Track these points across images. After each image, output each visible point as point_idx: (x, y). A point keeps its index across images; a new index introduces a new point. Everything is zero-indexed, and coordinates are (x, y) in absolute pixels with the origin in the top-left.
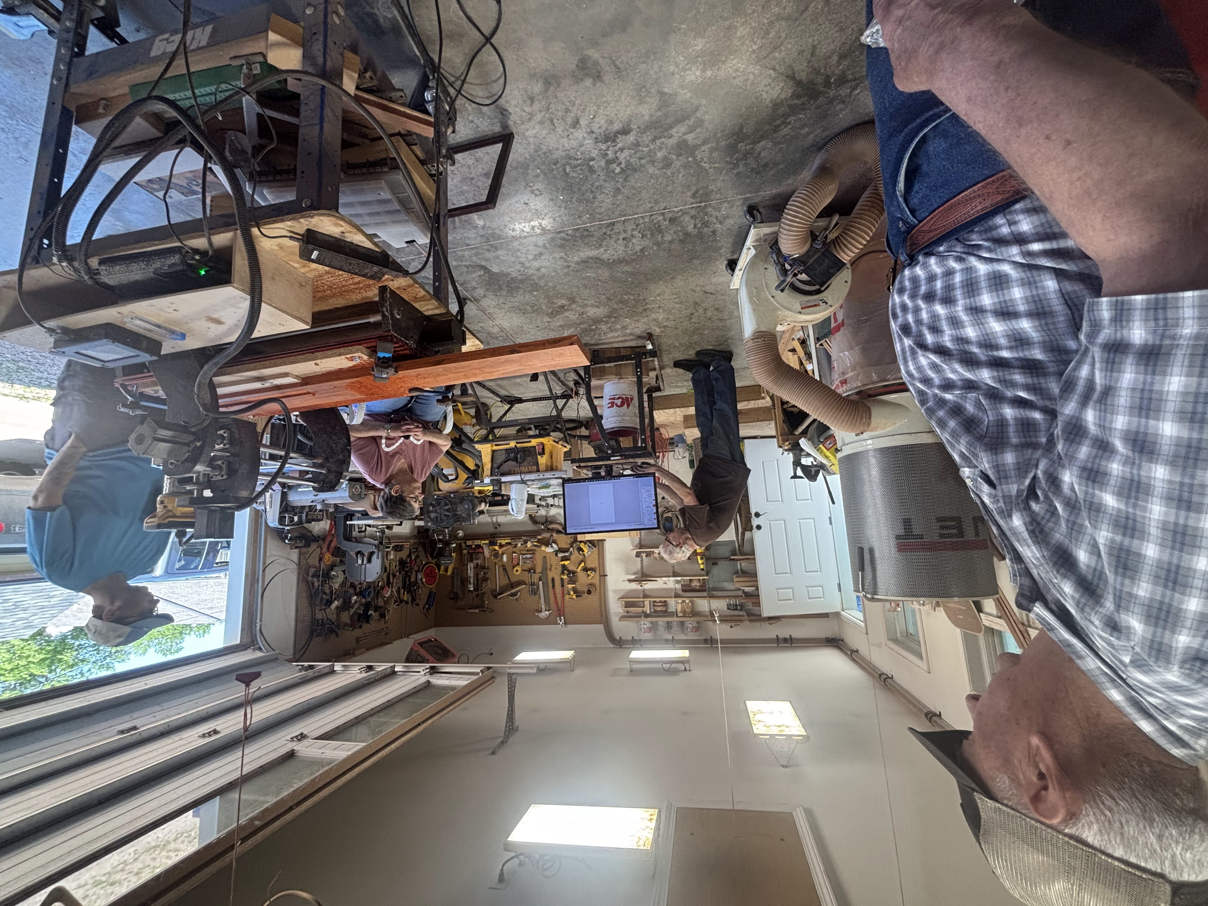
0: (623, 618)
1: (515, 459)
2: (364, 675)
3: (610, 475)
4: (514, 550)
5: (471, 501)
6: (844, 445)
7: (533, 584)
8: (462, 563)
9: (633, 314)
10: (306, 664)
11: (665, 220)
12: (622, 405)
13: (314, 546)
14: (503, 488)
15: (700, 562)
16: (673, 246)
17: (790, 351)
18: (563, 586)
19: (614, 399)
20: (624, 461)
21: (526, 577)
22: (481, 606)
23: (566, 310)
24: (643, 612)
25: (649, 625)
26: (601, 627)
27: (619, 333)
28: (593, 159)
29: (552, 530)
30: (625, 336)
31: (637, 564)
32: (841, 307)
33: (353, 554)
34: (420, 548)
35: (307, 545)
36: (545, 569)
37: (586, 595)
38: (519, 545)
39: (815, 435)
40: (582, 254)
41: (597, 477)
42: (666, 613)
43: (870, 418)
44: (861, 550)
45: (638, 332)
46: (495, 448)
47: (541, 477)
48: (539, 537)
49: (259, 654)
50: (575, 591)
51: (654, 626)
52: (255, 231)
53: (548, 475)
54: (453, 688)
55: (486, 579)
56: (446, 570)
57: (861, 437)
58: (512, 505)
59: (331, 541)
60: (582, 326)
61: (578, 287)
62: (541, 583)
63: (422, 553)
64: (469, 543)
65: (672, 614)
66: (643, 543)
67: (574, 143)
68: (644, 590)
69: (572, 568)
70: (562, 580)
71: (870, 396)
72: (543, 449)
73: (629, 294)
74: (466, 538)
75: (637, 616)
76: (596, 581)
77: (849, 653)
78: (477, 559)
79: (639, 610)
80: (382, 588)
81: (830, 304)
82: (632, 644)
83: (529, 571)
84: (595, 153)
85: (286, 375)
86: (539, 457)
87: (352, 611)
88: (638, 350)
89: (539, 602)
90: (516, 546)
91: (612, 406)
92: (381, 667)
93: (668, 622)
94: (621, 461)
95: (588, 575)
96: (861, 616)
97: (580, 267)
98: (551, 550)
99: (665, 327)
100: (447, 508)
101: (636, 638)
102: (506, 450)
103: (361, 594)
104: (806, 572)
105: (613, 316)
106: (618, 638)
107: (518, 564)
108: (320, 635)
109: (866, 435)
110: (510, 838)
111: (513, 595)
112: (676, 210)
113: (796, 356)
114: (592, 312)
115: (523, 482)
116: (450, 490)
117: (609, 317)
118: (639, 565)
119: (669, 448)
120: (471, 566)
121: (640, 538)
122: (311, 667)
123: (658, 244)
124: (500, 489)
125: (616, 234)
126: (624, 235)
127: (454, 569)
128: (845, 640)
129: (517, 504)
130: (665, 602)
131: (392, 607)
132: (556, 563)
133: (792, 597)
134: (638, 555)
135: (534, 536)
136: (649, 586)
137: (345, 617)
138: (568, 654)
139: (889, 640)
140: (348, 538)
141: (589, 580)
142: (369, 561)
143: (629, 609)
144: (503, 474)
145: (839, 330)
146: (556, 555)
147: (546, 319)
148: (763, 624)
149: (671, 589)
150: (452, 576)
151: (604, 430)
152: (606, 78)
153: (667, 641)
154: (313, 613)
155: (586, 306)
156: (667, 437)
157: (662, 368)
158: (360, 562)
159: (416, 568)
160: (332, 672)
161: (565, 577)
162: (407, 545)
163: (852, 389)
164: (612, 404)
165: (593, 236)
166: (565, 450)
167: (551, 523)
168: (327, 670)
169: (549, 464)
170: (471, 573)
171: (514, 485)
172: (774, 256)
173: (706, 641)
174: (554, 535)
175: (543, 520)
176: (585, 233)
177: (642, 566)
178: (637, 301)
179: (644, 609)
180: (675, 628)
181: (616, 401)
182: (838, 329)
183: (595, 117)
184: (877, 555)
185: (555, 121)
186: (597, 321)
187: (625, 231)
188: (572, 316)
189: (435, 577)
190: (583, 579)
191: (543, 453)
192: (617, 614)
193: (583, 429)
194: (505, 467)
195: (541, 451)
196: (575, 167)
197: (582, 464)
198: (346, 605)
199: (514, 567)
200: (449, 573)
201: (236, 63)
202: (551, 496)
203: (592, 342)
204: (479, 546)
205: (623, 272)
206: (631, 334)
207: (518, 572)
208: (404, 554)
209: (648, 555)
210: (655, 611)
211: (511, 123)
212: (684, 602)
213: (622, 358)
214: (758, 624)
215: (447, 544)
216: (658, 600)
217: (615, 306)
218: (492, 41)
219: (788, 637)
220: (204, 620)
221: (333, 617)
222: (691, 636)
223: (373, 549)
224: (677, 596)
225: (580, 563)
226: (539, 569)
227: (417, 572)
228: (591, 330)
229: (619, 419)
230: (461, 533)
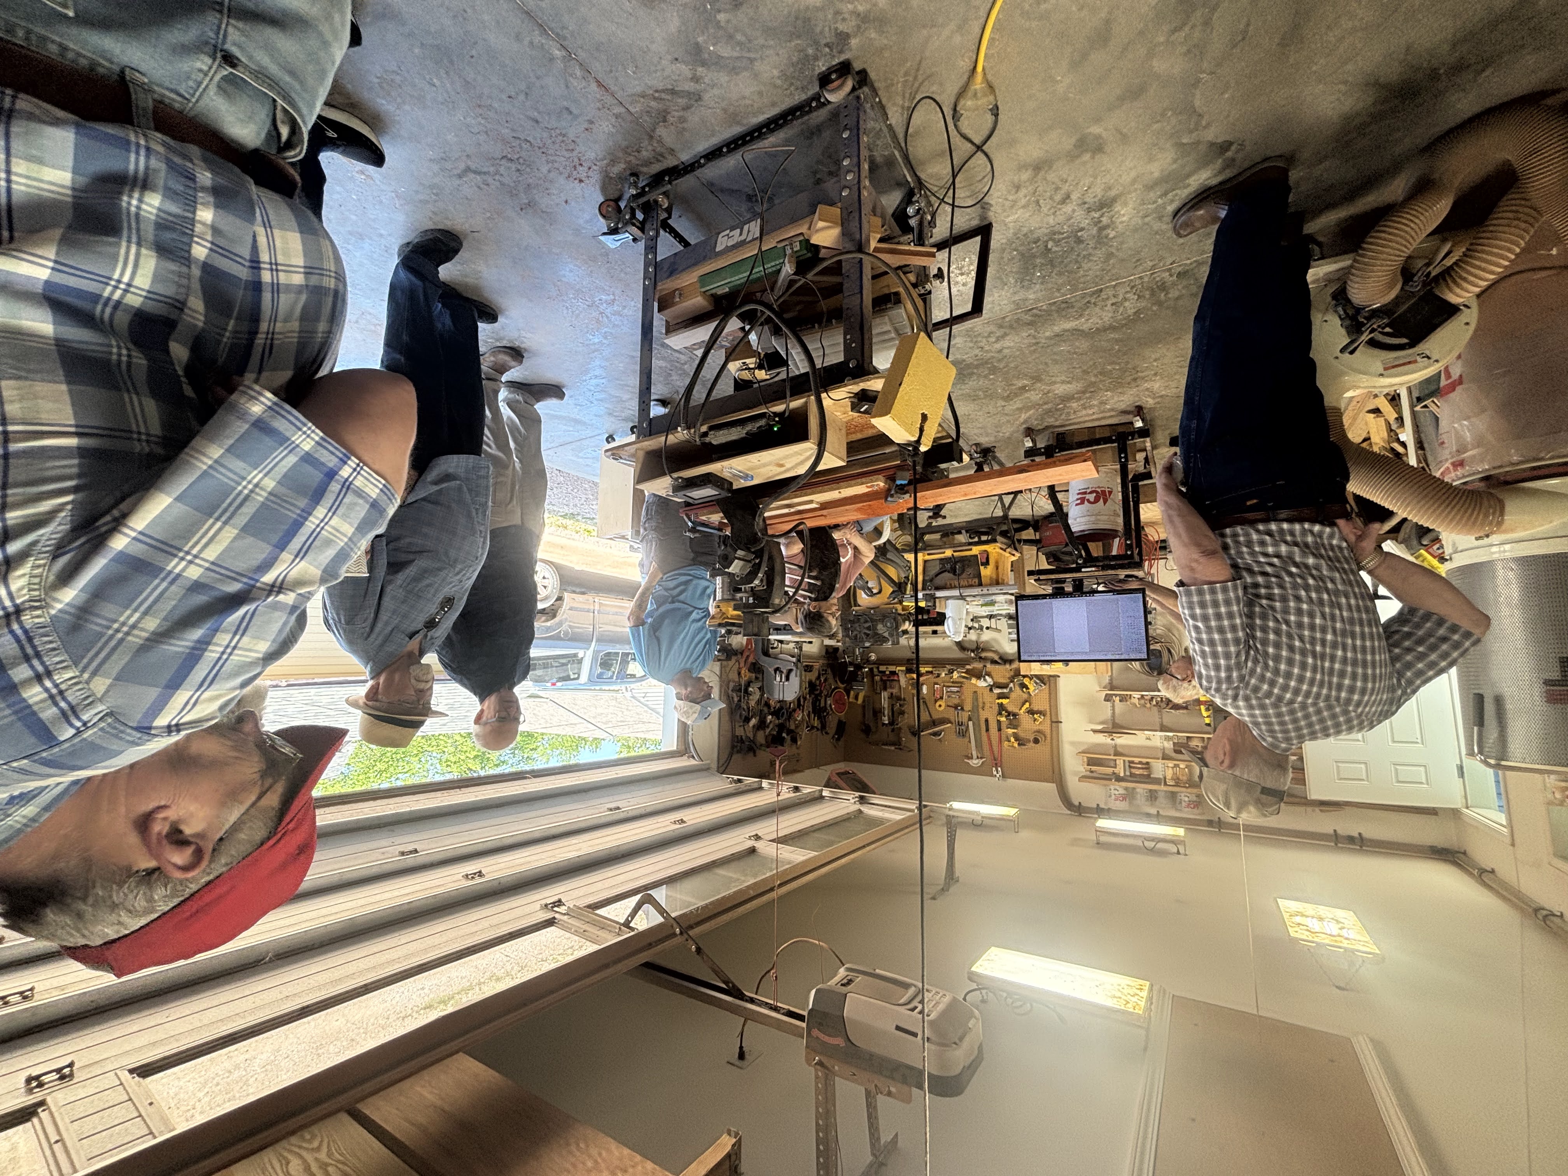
0: (1083, 778)
1: (953, 571)
2: (792, 795)
3: (1079, 589)
4: (936, 680)
5: (895, 619)
6: (1456, 552)
7: (960, 724)
8: (874, 691)
9: (1118, 385)
10: (736, 777)
11: (1171, 275)
12: (1096, 500)
13: (734, 659)
14: (937, 604)
15: (1205, 714)
16: (1181, 302)
17: (1370, 412)
18: (1000, 730)
19: (1085, 493)
20: (1101, 573)
21: (951, 714)
22: (897, 743)
23: (1029, 390)
24: (1114, 773)
25: (1122, 791)
26: (1053, 786)
27: (1095, 410)
28: (1082, 229)
29: (985, 659)
30: (1103, 412)
31: (1106, 711)
32: (1459, 357)
33: (772, 670)
34: (829, 671)
35: (728, 658)
36: (975, 708)
37: (1032, 744)
38: (943, 675)
39: (1414, 537)
40: (1056, 328)
41: (1059, 593)
42: (1148, 778)
43: (1502, 514)
44: (1480, 699)
45: (1122, 406)
46: (927, 557)
47: (985, 592)
48: (968, 667)
49: (693, 762)
50: (1017, 738)
51: (1129, 795)
52: (824, 395)
53: (994, 590)
54: (888, 820)
55: (902, 713)
56: (856, 698)
57: (1486, 541)
58: (949, 626)
59: (748, 657)
60: (1046, 407)
61: (1046, 364)
62: (971, 723)
63: (830, 676)
64: (882, 668)
65: (1157, 781)
66: (1115, 683)
67: (1061, 218)
68: (1116, 746)
69: (1010, 708)
70: (999, 722)
71: (1507, 483)
72: (988, 559)
73: (1113, 363)
74: (880, 662)
75: (1106, 778)
76: (1046, 728)
77: (1476, 872)
78: (891, 687)
79: (1109, 770)
80: (794, 710)
81: (1434, 358)
82: (1097, 813)
83: (956, 707)
84: (1085, 223)
85: (811, 502)
86: (982, 568)
87: (768, 731)
88: (1121, 429)
89: (968, 748)
90: (938, 676)
91: (1082, 503)
92: (807, 790)
93: (1150, 791)
94: (1097, 573)
95: (1035, 720)
96: (1502, 818)
97: (1053, 342)
98: (983, 684)
99: (1161, 396)
100: (867, 625)
101: (1102, 806)
102: (941, 560)
103: (776, 713)
104: (1394, 742)
105: (1090, 390)
106: (1077, 803)
107: (942, 698)
108: (738, 752)
109: (1495, 538)
110: (973, 969)
111: (936, 734)
112: (1188, 262)
113: (1381, 421)
114: (1061, 389)
115: (962, 598)
116: (870, 605)
117: (1084, 392)
118: (1109, 713)
119: (1160, 553)
120: (885, 695)
121: (1111, 676)
122: (740, 781)
123: (1160, 304)
124: (935, 605)
125: (1103, 300)
126: (1114, 300)
127: (865, 697)
128: (1469, 852)
129: (955, 624)
130: (1148, 763)
131: (804, 732)
132: (990, 700)
133: (1364, 777)
134: (1108, 698)
135: (963, 666)
136: (1122, 740)
137: (761, 737)
138: (1010, 812)
139: (1555, 855)
140: (766, 654)
141: (1036, 726)
142: (787, 679)
143: (1094, 768)
144: (938, 588)
145: (1454, 390)
146: (991, 690)
147: (1001, 403)
148: (1309, 809)
149: (1155, 748)
150: (863, 707)
151: (1072, 533)
152: (1108, 149)
153: (1148, 815)
154: (733, 729)
155: (1055, 383)
156: (1156, 538)
157: (1154, 447)
158: (778, 679)
159: (825, 692)
160: (760, 788)
161: (1003, 719)
162: (817, 666)
163: (1474, 474)
164: (1082, 501)
165: (1073, 307)
166: (1013, 558)
167: (983, 650)
168: (756, 785)
169: (994, 576)
170: (885, 703)
171: (950, 602)
172: (1340, 309)
173: (1210, 823)
174: (989, 665)
175: (974, 647)
176: (1063, 305)
177: (1114, 713)
178: (1124, 371)
179: (1116, 771)
180: (1162, 800)
181: (1088, 496)
182: (1452, 387)
183: (1089, 188)
184: (1509, 706)
185: (1041, 201)
186: (1066, 399)
187: (1114, 296)
188: (1034, 396)
189: (844, 704)
190: (1027, 724)
191: (986, 563)
192: (1075, 773)
193: (1031, 530)
194: (939, 581)
195: (984, 560)
196: (1059, 241)
197: (1042, 577)
198: (762, 725)
199: (936, 701)
200: (860, 701)
201: (780, 245)
202: (986, 617)
203: (1057, 423)
204: (893, 673)
205: (1108, 341)
206: (1112, 410)
207: (941, 708)
208: (813, 676)
209: (1123, 699)
210: (1132, 775)
211: (991, 214)
212: (1176, 766)
213: (1098, 442)
214: (1302, 809)
215: (859, 667)
216: (1137, 760)
217: (1093, 379)
218: (985, 148)
219: (1356, 835)
220: (599, 734)
221: (751, 735)
222: (1188, 813)
223: (792, 666)
224: (1165, 757)
225: (1024, 704)
226: (968, 706)
227: (826, 696)
228: (1057, 410)
229: (1093, 518)
230: (873, 657)
